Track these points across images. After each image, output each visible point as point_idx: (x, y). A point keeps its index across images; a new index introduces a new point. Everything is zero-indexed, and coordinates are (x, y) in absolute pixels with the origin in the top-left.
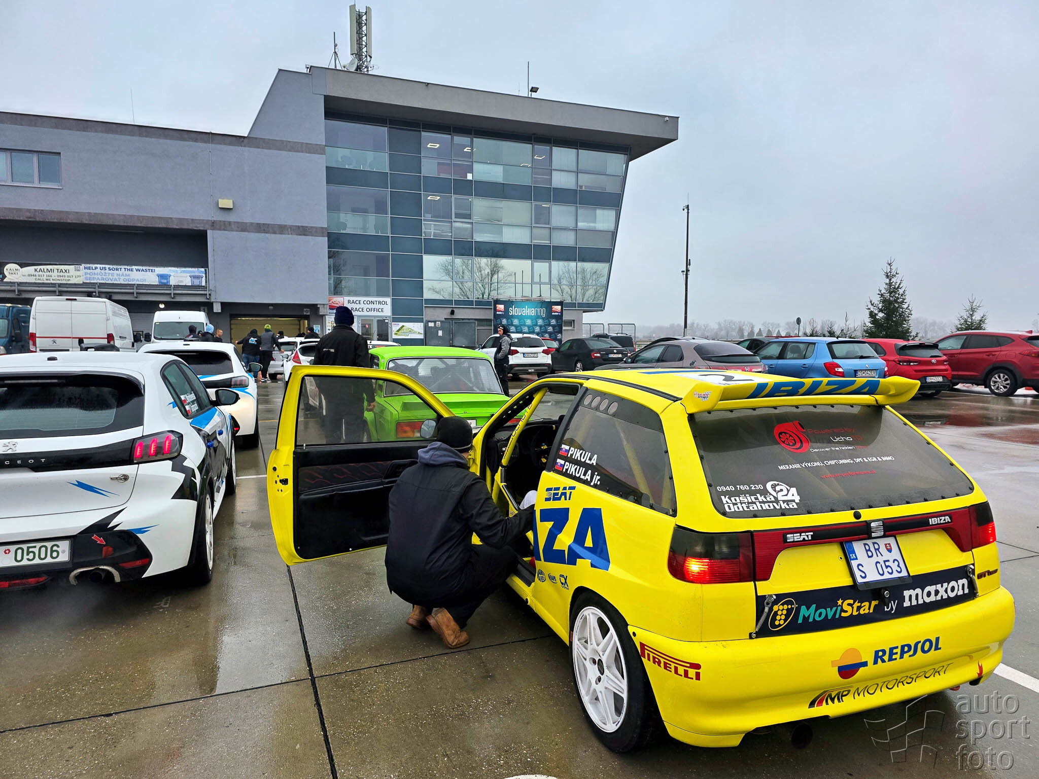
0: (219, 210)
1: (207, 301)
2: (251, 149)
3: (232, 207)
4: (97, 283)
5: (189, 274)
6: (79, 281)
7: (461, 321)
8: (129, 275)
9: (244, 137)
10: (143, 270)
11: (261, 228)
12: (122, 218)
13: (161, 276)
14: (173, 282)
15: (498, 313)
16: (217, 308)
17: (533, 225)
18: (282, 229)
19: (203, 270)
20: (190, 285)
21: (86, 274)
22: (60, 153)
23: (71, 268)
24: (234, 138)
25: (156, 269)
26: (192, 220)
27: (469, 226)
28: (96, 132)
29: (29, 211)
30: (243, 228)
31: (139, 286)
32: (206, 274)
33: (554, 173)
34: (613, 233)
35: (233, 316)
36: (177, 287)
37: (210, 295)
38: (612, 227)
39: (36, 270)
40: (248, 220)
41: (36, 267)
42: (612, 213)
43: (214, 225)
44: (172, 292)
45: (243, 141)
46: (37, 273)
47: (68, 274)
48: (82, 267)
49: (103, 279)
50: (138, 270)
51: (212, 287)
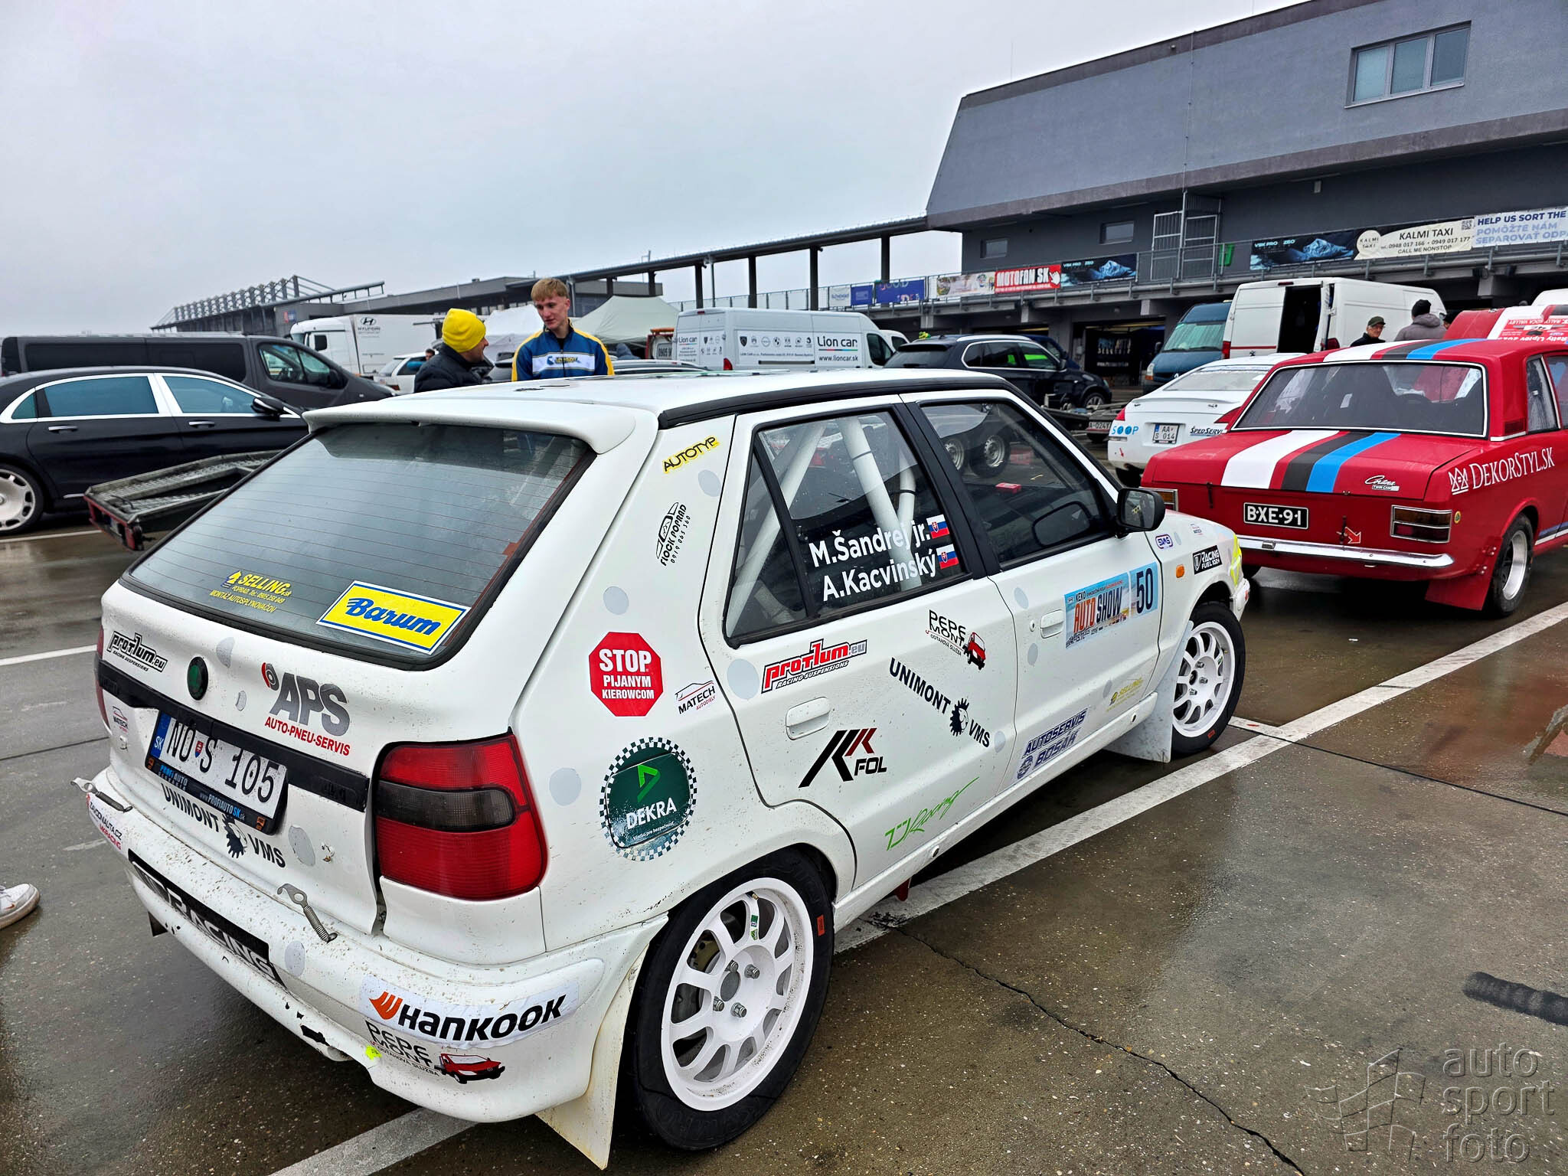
4: (1493, 247)
8: (1555, 225)
12: (1560, 116)
21: (1479, 232)
22: (1470, 22)
23: (1457, 225)
39: (1402, 236)
41: (1402, 231)
46: (1402, 241)
47: (1450, 237)
48: (1475, 221)
49: (1507, 238)
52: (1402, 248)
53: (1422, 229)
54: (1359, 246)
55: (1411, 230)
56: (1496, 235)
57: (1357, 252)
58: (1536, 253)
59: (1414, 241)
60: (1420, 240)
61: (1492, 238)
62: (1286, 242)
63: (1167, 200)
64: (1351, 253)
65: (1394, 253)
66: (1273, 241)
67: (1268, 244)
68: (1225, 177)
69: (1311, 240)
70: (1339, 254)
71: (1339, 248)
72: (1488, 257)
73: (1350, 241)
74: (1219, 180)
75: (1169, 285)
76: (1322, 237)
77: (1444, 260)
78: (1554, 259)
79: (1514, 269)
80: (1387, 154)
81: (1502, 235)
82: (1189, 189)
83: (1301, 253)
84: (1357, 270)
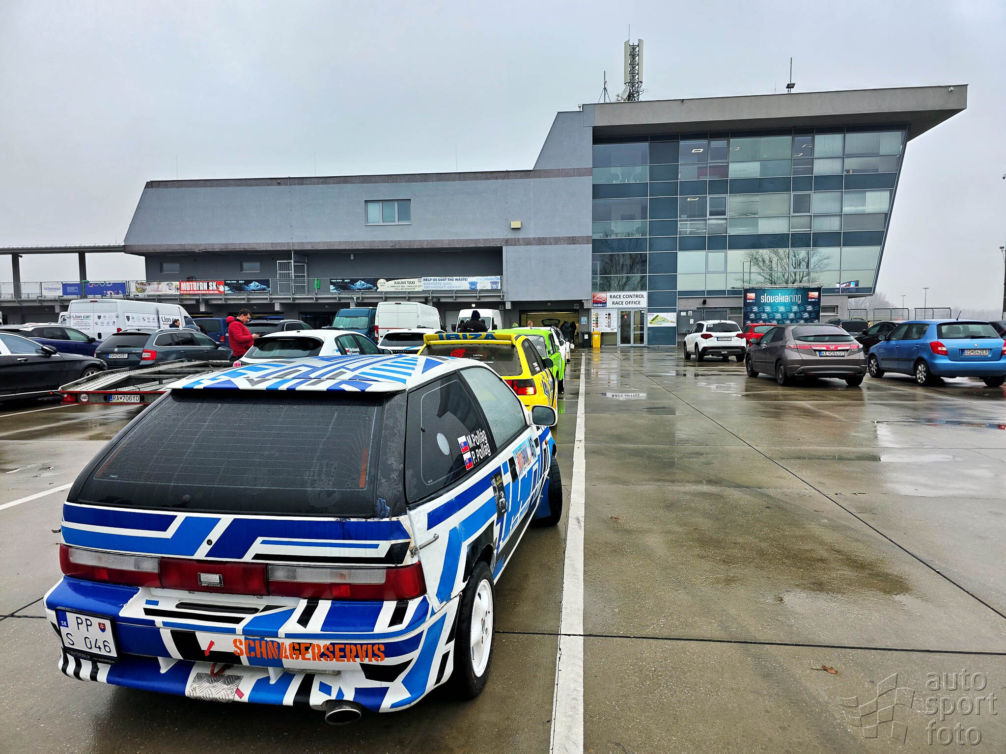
0: (511, 230)
1: (501, 300)
2: (537, 179)
3: (520, 227)
4: (431, 290)
5: (490, 281)
6: (420, 289)
7: (714, 310)
8: (450, 283)
9: (530, 171)
10: (460, 279)
11: (541, 241)
12: (447, 241)
13: (472, 284)
14: (479, 287)
15: (748, 301)
16: (508, 306)
17: (792, 214)
18: (557, 241)
19: (499, 277)
20: (490, 289)
21: (424, 284)
22: (410, 200)
23: (416, 280)
24: (523, 173)
25: (468, 278)
26: (493, 239)
27: (724, 221)
28: (433, 181)
29: (392, 242)
30: (528, 242)
31: (457, 291)
32: (501, 280)
33: (816, 162)
34: (886, 214)
35: (522, 312)
36: (482, 291)
37: (503, 296)
38: (885, 208)
39: (395, 283)
40: (531, 236)
41: (396, 281)
42: (886, 194)
43: (508, 242)
44: (478, 295)
45: (529, 174)
46: (396, 285)
47: (415, 285)
48: (423, 279)
49: (435, 287)
50: (456, 280)
51: (504, 289)
52: (397, 288)
53: (403, 280)
54: (378, 285)
55: (399, 280)
56: (431, 286)
57: (378, 288)
58: (445, 294)
59: (400, 285)
60: (402, 285)
61: (429, 287)
62: (345, 281)
63: (285, 254)
64: (375, 288)
65: (393, 290)
66: (340, 279)
67: (337, 281)
68: (313, 247)
69: (357, 280)
70: (370, 288)
71: (370, 285)
73: (374, 282)
74: (310, 248)
75: (290, 296)
76: (362, 280)
77: (413, 294)
78: (453, 297)
79: (439, 299)
82: (293, 250)
83: (353, 286)
84: (379, 296)
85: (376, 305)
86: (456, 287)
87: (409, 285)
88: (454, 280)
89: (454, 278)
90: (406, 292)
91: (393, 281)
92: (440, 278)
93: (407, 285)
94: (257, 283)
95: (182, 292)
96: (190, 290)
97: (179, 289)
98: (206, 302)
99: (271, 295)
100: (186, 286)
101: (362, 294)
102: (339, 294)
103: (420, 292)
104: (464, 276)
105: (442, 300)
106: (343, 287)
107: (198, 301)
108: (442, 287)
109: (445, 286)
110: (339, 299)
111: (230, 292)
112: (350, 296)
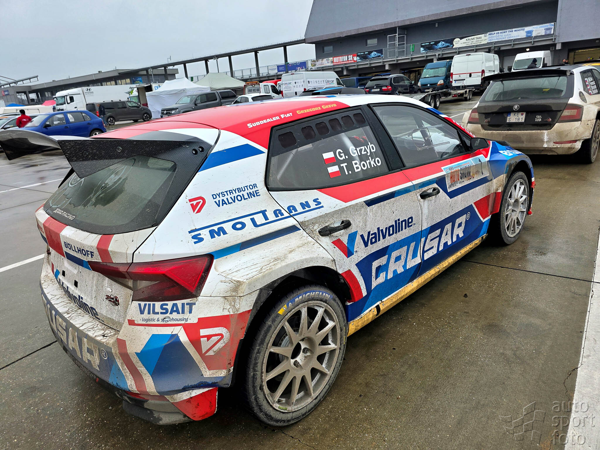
1: (553, 43)
4: (494, 42)
5: (544, 28)
6: (486, 42)
8: (510, 35)
10: (518, 30)
12: (510, 1)
13: (528, 32)
14: (534, 34)
16: (559, 47)
19: (553, 23)
20: (544, 34)
21: (489, 38)
23: (483, 36)
25: (525, 28)
31: (515, 40)
32: (554, 26)
35: (570, 51)
36: (536, 37)
37: (555, 39)
39: (467, 40)
44: (532, 41)
46: (467, 41)
47: (481, 39)
48: (488, 34)
49: (497, 39)
50: (516, 31)
51: (557, 34)
52: (467, 43)
53: (472, 37)
54: (454, 43)
55: (468, 38)
56: (494, 38)
57: (453, 45)
58: (505, 43)
59: (470, 41)
60: (473, 40)
61: (493, 40)
62: (431, 43)
63: (392, 30)
64: (452, 46)
65: (465, 45)
66: (428, 43)
67: (426, 44)
68: (410, 22)
69: (439, 42)
70: (448, 46)
71: (448, 44)
72: (492, 45)
73: (451, 42)
74: (408, 23)
75: (395, 59)
76: (442, 41)
77: (480, 47)
78: (511, 45)
79: (500, 48)
80: (461, 14)
81: (496, 38)
82: (399, 27)
83: (436, 46)
84: (454, 51)
85: (452, 58)
86: (515, 37)
87: (477, 40)
88: (514, 31)
89: (514, 29)
90: (474, 46)
91: (465, 39)
92: (502, 31)
93: (475, 40)
94: (375, 53)
95: (334, 64)
96: (338, 62)
97: (333, 62)
98: (347, 68)
99: (384, 59)
100: (336, 60)
101: (442, 51)
102: (426, 53)
103: (485, 44)
104: (522, 27)
105: (502, 48)
106: (429, 48)
107: (342, 68)
108: (503, 38)
109: (505, 37)
110: (427, 56)
111: (360, 60)
112: (434, 54)
